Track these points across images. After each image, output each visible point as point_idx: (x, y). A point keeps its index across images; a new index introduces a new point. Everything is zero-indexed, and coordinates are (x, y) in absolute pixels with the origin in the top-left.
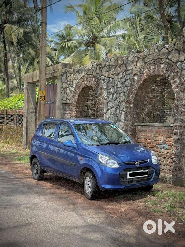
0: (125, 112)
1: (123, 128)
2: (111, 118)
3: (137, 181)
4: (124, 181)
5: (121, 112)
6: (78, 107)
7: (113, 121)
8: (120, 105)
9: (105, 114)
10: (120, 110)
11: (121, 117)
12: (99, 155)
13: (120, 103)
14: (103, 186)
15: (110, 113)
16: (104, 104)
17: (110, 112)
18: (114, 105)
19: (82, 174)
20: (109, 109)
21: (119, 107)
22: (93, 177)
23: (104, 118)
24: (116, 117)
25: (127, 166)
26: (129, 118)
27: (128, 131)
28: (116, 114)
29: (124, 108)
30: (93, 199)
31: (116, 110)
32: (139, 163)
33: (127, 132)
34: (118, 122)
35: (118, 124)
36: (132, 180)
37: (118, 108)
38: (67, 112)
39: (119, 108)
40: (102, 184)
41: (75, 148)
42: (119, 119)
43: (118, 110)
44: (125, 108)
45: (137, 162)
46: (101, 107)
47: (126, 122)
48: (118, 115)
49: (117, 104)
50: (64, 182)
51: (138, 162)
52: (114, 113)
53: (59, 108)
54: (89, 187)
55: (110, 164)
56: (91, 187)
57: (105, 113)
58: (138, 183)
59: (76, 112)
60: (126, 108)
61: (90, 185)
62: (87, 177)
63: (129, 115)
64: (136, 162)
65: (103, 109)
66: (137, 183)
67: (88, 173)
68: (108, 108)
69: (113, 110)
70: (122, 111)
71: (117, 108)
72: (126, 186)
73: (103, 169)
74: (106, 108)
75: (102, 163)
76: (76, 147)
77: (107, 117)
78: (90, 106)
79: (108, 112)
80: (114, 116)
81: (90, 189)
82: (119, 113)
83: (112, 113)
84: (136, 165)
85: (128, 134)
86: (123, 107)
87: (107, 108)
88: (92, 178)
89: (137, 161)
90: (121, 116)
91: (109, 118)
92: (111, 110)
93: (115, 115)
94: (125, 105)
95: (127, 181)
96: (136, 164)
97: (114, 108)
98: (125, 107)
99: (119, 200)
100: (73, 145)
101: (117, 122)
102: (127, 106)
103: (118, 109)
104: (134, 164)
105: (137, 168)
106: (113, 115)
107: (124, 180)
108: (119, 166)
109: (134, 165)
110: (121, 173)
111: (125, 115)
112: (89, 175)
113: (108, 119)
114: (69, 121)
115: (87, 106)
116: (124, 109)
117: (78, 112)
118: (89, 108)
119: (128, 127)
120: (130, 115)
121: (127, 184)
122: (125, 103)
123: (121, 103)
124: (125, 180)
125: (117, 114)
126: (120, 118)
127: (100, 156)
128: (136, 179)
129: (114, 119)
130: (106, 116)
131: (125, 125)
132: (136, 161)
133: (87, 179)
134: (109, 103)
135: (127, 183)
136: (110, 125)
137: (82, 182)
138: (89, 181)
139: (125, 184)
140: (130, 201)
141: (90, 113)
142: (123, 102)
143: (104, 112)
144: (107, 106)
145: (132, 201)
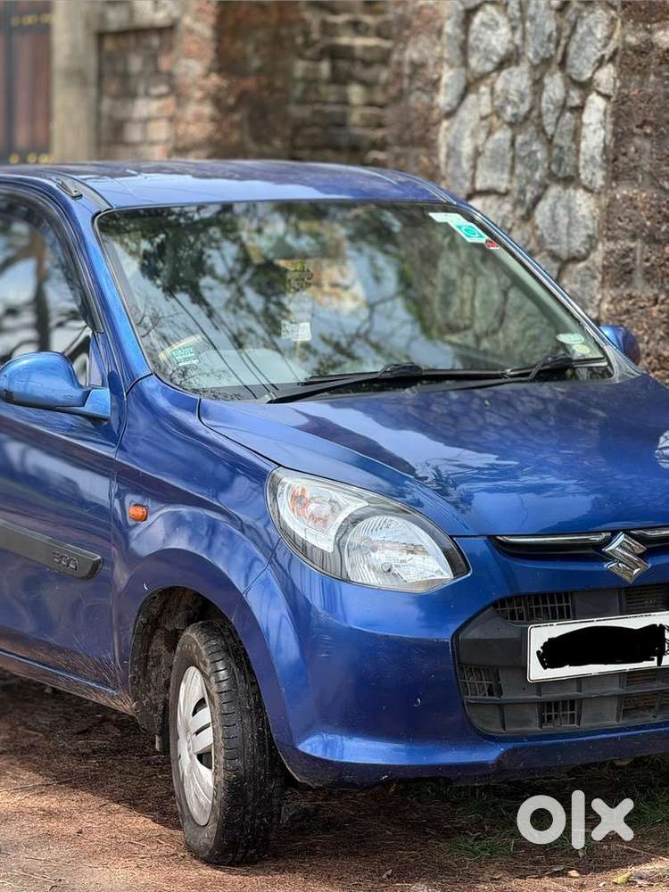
0: (607, 97)
1: (593, 248)
2: (495, 153)
3: (628, 705)
4: (501, 706)
5: (575, 99)
6: (225, 63)
7: (515, 185)
8: (569, 37)
9: (445, 124)
10: (574, 83)
11: (578, 144)
12: (280, 473)
13: (571, 14)
14: (312, 746)
15: (486, 110)
16: (440, 32)
17: (486, 99)
18: (524, 38)
19: (158, 645)
20: (483, 77)
21: (565, 55)
22: (236, 670)
23: (436, 155)
24: (535, 147)
25: (533, 576)
26: (646, 156)
27: (638, 275)
28: (540, 116)
29: (601, 63)
30: (239, 856)
31: (538, 85)
32: (640, 548)
33: (629, 283)
34: (554, 190)
35: (553, 209)
36: (572, 693)
37: (554, 67)
38: (143, 108)
39: (563, 65)
40: (308, 731)
41: (95, 420)
42: (560, 161)
43: (555, 87)
44: (611, 59)
45: (621, 538)
46: (412, 53)
47: (623, 191)
48: (550, 129)
49: (550, 26)
50: (45, 721)
51: (633, 537)
52: (524, 108)
53: (76, 75)
54: (200, 757)
55: (380, 557)
56: (219, 758)
57: (450, 114)
58: (639, 721)
59: (207, 110)
60: (618, 58)
61: (207, 739)
62: (192, 669)
63: (640, 127)
64: (608, 542)
65: (431, 73)
66: (623, 722)
67: (194, 636)
68: (473, 62)
69: (516, 80)
70: (586, 87)
71: (546, 62)
72: (515, 750)
73: (317, 602)
74: (452, 66)
75: (304, 548)
76: (108, 414)
77: (467, 147)
78: (358, 53)
79: (471, 98)
80: (520, 139)
81: (207, 775)
82: (563, 107)
83: (502, 108)
84: (608, 566)
85: (630, 297)
86: (593, 52)
87: (465, 64)
88: (223, 673)
89: (627, 532)
90: (576, 135)
91: (477, 153)
92: (499, 86)
93: (532, 129)
94: (609, 37)
95: (530, 703)
96: (609, 558)
97: (524, 67)
98: (608, 52)
99: (461, 864)
100: (78, 393)
101: (546, 187)
102: (632, 40)
103: (552, 75)
104: (597, 553)
105: (620, 589)
106: (511, 125)
107: (500, 693)
108: (456, 574)
109: (595, 567)
110: (473, 633)
111: (610, 127)
112: (199, 652)
113: (474, 167)
114: (63, 186)
115: (336, 54)
116: (606, 76)
117: (232, 109)
118: (343, 65)
119: (634, 237)
120: (648, 130)
121: (534, 728)
122: (613, 20)
123: (579, 17)
124: (507, 696)
125: (549, 120)
126: (569, 159)
127: (290, 482)
128: (616, 689)
129: (519, 169)
130: (455, 138)
131: (609, 213)
132: (615, 533)
133: (192, 686)
134: (478, 19)
135: (526, 722)
136: (438, 217)
137: (157, 717)
138: (201, 704)
139: (512, 729)
140: (554, 875)
141: (355, 117)
142: (599, 12)
143: (444, 99)
144: (464, 49)
145: (573, 873)
